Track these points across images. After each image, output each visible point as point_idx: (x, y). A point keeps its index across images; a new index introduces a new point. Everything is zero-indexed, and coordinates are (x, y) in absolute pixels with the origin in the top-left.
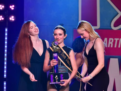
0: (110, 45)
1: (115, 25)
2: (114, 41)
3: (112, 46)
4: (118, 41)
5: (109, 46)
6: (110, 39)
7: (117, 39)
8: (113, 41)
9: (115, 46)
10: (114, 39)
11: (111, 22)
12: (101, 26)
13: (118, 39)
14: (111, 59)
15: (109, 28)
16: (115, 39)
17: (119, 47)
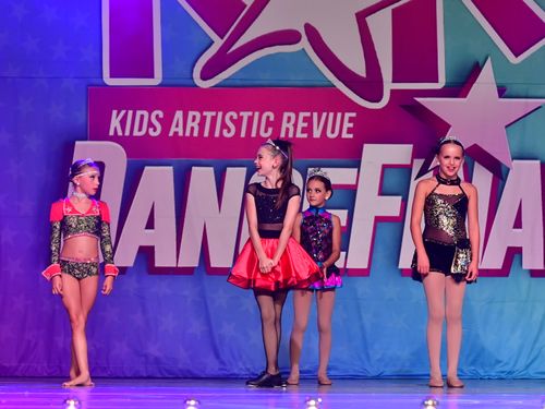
0: (192, 129)
1: (205, 76)
2: (203, 119)
3: (196, 134)
4: (214, 119)
5: (188, 134)
6: (191, 114)
7: (209, 115)
8: (198, 120)
9: (206, 134)
10: (201, 113)
11: (194, 66)
12: (164, 78)
13: (214, 114)
14: (193, 168)
15: (188, 82)
16: (205, 113)
17: (217, 134)
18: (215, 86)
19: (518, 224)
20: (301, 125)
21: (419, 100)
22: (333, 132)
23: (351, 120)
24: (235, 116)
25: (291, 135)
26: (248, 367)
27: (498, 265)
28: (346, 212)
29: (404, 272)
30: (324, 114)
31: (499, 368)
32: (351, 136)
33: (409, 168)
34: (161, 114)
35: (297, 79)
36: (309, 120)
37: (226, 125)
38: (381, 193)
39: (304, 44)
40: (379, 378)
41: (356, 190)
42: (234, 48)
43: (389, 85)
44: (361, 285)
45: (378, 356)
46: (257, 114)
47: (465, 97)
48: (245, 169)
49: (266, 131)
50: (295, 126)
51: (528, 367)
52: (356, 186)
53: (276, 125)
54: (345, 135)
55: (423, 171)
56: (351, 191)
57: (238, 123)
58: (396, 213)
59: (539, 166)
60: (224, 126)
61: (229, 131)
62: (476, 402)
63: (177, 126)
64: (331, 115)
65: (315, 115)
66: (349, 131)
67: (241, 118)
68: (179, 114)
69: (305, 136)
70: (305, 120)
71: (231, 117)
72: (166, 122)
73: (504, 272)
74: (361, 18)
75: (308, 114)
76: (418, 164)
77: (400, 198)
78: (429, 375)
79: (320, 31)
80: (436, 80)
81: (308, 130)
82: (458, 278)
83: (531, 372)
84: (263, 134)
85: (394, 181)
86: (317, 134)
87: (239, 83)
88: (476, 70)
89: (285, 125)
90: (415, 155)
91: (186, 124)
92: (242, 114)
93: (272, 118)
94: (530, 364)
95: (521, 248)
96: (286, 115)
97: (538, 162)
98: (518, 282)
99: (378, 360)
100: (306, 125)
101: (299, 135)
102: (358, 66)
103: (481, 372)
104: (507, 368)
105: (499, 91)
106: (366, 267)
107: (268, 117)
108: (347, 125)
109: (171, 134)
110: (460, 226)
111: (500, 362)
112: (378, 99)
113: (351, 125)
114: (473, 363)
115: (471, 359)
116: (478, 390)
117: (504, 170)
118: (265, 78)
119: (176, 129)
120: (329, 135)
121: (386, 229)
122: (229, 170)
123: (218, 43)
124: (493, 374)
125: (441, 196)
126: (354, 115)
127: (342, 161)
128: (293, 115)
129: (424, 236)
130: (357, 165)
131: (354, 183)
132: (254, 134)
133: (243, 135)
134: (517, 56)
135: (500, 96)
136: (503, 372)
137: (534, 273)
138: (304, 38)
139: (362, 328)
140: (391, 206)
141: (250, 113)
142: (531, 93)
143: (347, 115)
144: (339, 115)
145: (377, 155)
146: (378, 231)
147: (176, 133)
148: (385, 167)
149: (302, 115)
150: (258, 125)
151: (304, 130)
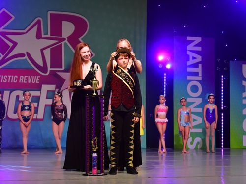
17: (2, 81)
18: (2, 68)
20: (25, 79)
21: (57, 73)
23: (39, 78)
25: (22, 82)
28: (37, 103)
30: (31, 77)
33: (54, 91)
35: (24, 67)
38: (47, 98)
39: (26, 55)
42: (7, 58)
43: (49, 69)
44: (41, 123)
46: (13, 76)
48: (9, 91)
50: (23, 79)
53: (18, 79)
54: (37, 82)
56: (39, 97)
57: (7, 78)
60: (4, 79)
61: (5, 81)
64: (33, 77)
65: (29, 77)
66: (38, 81)
70: (26, 78)
74: (42, 50)
75: (27, 76)
76: (57, 90)
77: (52, 100)
79: (30, 54)
80: (62, 68)
81: (27, 81)
84: (15, 82)
85: (50, 95)
86: (29, 82)
87: (8, 68)
89: (20, 79)
90: (56, 88)
92: (9, 76)
93: (17, 77)
96: (21, 76)
101: (24, 82)
102: (41, 63)
106: (42, 118)
108: (38, 79)
112: (46, 72)
118: (15, 66)
120: (33, 82)
121: (48, 108)
122: (5, 92)
123: (2, 56)
126: (39, 77)
128: (23, 77)
130: (40, 90)
131: (39, 95)
132: (12, 82)
133: (9, 82)
139: (41, 134)
140: (50, 102)
141: (11, 76)
143: (38, 77)
144: (36, 77)
145: (46, 88)
146: (46, 108)
148: (48, 91)
149: (25, 77)
150: (13, 79)
151: (26, 81)
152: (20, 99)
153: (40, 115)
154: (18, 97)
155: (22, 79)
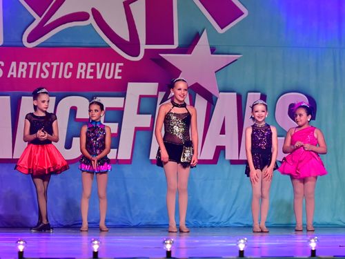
0: (22, 73)
1: (29, 41)
2: (29, 67)
3: (24, 76)
4: (35, 67)
5: (19, 76)
6: (21, 64)
7: (32, 64)
8: (25, 67)
9: (31, 76)
10: (28, 63)
11: (24, 31)
12: (4, 42)
13: (35, 63)
14: (23, 97)
15: (20, 44)
16: (30, 63)
17: (37, 76)
18: (36, 47)
19: (223, 132)
20: (90, 70)
21: (161, 55)
22: (109, 75)
23: (120, 68)
24: (49, 65)
25: (83, 77)
26: (57, 220)
27: (211, 157)
28: (117, 124)
29: (152, 161)
30: (104, 64)
31: (211, 220)
32: (120, 78)
33: (156, 97)
34: (2, 64)
35: (87, 42)
36: (94, 68)
37: (42, 70)
38: (139, 113)
39: (91, 21)
40: (138, 227)
41: (123, 111)
42: (48, 23)
43: (144, 46)
44: (127, 169)
45: (137, 213)
46: (62, 64)
47: (191, 53)
48: (54, 98)
49: (68, 74)
50: (86, 71)
51: (229, 219)
52: (124, 108)
53: (74, 70)
54: (117, 77)
55: (165, 99)
56: (120, 111)
57: (50, 69)
58: (148, 125)
59: (236, 96)
60: (42, 71)
61: (45, 74)
62: (197, 241)
63: (13, 71)
64: (108, 64)
65: (98, 64)
66: (119, 74)
67: (52, 67)
68: (14, 64)
69: (92, 77)
70: (92, 67)
71: (46, 66)
72: (6, 70)
73: (214, 161)
74: (127, 5)
75: (93, 64)
76: (162, 95)
77: (149, 116)
78: (168, 225)
79: (101, 13)
80: (172, 43)
81: (94, 74)
82: (185, 165)
83: (231, 223)
84: (66, 76)
85: (147, 105)
86: (99, 76)
87: (51, 44)
88: (197, 37)
89: (79, 70)
90: (160, 89)
91: (18, 70)
92: (53, 64)
93: (71, 67)
94: (231, 217)
95: (224, 147)
96: (80, 64)
97: (235, 94)
98: (223, 167)
99: (137, 216)
100: (92, 71)
101: (88, 77)
102: (125, 35)
103: (200, 223)
104: (216, 220)
105: (211, 50)
106: (129, 158)
107: (69, 66)
108: (118, 71)
109: (9, 76)
110: (186, 133)
111: (212, 216)
112: (137, 55)
113: (120, 71)
114: (195, 218)
115: (194, 214)
116: (198, 234)
117: (214, 99)
118: (67, 42)
119: (12, 73)
120: (107, 77)
121: (142, 135)
123: (38, 20)
124: (208, 224)
125: (175, 114)
126: (122, 64)
127: (115, 93)
128: (84, 65)
129: (164, 139)
130: (124, 95)
131: (122, 106)
132: (60, 76)
133: (53, 76)
134: (222, 28)
135: (212, 53)
136: (213, 223)
137: (233, 162)
138: (91, 17)
139: (127, 196)
140: (145, 121)
141: (58, 64)
142: (231, 51)
143: (118, 65)
144: (113, 64)
145: (136, 89)
146: (137, 136)
147: (12, 76)
148: (141, 97)
149: (90, 64)
150: (63, 70)
151: (91, 74)
152: (77, 117)
153: (124, 152)
154: (74, 110)
155: (83, 71)
